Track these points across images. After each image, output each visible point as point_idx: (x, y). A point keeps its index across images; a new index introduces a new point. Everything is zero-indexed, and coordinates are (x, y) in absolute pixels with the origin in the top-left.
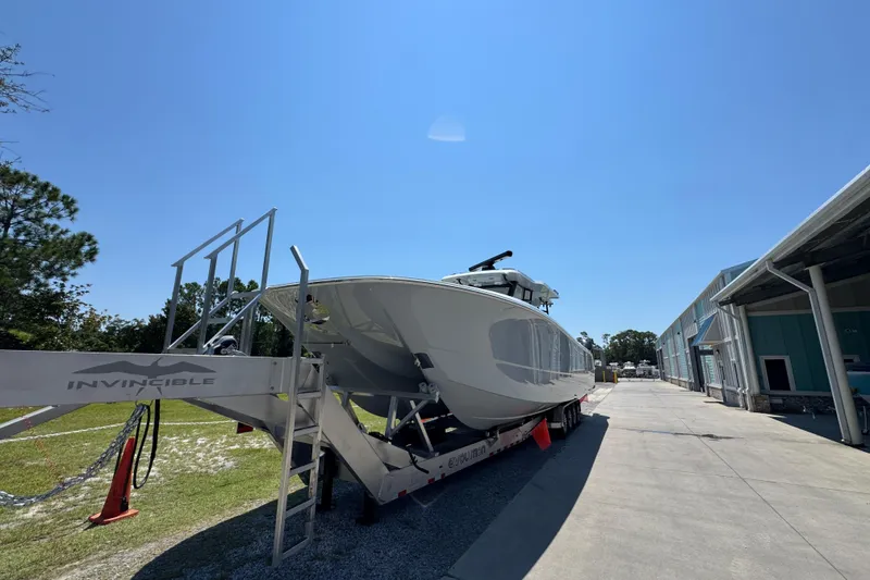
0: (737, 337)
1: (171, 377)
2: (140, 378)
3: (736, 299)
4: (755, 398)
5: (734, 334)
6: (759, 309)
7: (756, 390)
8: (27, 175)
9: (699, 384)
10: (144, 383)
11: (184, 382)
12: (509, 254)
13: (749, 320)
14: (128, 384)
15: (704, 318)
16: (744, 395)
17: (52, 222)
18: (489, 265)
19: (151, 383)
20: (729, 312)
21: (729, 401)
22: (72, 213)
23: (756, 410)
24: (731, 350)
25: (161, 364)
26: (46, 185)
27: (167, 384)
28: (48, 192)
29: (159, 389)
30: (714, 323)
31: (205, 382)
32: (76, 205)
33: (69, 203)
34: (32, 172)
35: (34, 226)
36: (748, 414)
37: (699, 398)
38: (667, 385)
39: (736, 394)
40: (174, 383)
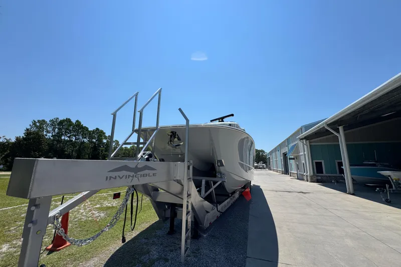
0: (306, 153)
1: (142, 173)
2: (132, 174)
3: (307, 138)
4: (311, 177)
5: (304, 152)
6: (315, 142)
7: (312, 174)
9: (286, 171)
11: (147, 175)
12: (232, 115)
13: (310, 146)
14: (128, 177)
15: (292, 145)
16: (307, 176)
18: (222, 119)
19: (136, 177)
20: (303, 143)
21: (300, 178)
23: (311, 182)
24: (302, 158)
25: (139, 166)
27: (141, 177)
29: (138, 179)
30: (296, 146)
31: (153, 175)
36: (309, 183)
37: (287, 178)
38: (271, 172)
39: (303, 175)
40: (143, 176)
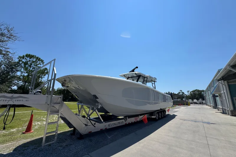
0: (225, 91)
2: (8, 99)
3: (223, 78)
4: (232, 111)
5: (224, 90)
6: (233, 82)
7: (232, 108)
8: (34, 56)
9: (215, 107)
10: (9, 100)
11: (20, 100)
12: (137, 67)
13: (229, 86)
14: (5, 101)
15: (215, 85)
16: (228, 110)
17: (39, 66)
18: (133, 71)
19: (11, 101)
20: (222, 83)
21: (224, 113)
22: (43, 63)
23: (232, 116)
24: (223, 95)
25: (14, 96)
26: (38, 57)
27: (15, 101)
28: (38, 59)
29: (13, 102)
30: (218, 87)
31: (26, 101)
32: (44, 62)
33: (42, 61)
34: (35, 55)
35: (36, 67)
36: (229, 116)
38: (207, 107)
39: (225, 110)
40: (17, 101)
